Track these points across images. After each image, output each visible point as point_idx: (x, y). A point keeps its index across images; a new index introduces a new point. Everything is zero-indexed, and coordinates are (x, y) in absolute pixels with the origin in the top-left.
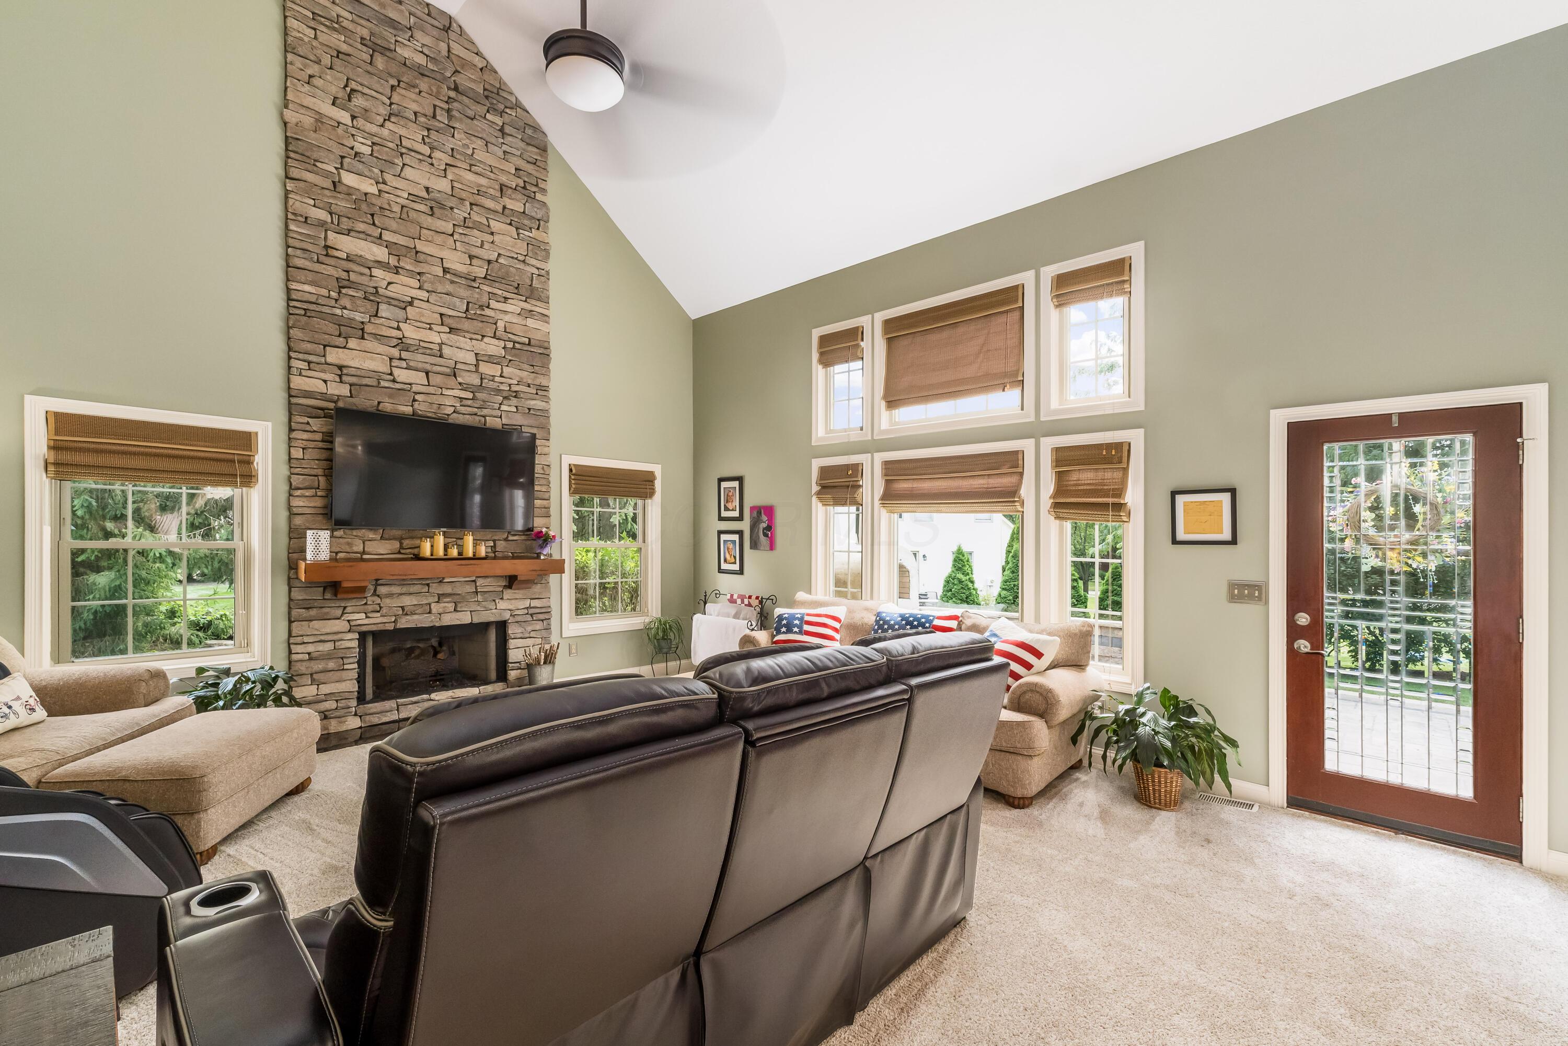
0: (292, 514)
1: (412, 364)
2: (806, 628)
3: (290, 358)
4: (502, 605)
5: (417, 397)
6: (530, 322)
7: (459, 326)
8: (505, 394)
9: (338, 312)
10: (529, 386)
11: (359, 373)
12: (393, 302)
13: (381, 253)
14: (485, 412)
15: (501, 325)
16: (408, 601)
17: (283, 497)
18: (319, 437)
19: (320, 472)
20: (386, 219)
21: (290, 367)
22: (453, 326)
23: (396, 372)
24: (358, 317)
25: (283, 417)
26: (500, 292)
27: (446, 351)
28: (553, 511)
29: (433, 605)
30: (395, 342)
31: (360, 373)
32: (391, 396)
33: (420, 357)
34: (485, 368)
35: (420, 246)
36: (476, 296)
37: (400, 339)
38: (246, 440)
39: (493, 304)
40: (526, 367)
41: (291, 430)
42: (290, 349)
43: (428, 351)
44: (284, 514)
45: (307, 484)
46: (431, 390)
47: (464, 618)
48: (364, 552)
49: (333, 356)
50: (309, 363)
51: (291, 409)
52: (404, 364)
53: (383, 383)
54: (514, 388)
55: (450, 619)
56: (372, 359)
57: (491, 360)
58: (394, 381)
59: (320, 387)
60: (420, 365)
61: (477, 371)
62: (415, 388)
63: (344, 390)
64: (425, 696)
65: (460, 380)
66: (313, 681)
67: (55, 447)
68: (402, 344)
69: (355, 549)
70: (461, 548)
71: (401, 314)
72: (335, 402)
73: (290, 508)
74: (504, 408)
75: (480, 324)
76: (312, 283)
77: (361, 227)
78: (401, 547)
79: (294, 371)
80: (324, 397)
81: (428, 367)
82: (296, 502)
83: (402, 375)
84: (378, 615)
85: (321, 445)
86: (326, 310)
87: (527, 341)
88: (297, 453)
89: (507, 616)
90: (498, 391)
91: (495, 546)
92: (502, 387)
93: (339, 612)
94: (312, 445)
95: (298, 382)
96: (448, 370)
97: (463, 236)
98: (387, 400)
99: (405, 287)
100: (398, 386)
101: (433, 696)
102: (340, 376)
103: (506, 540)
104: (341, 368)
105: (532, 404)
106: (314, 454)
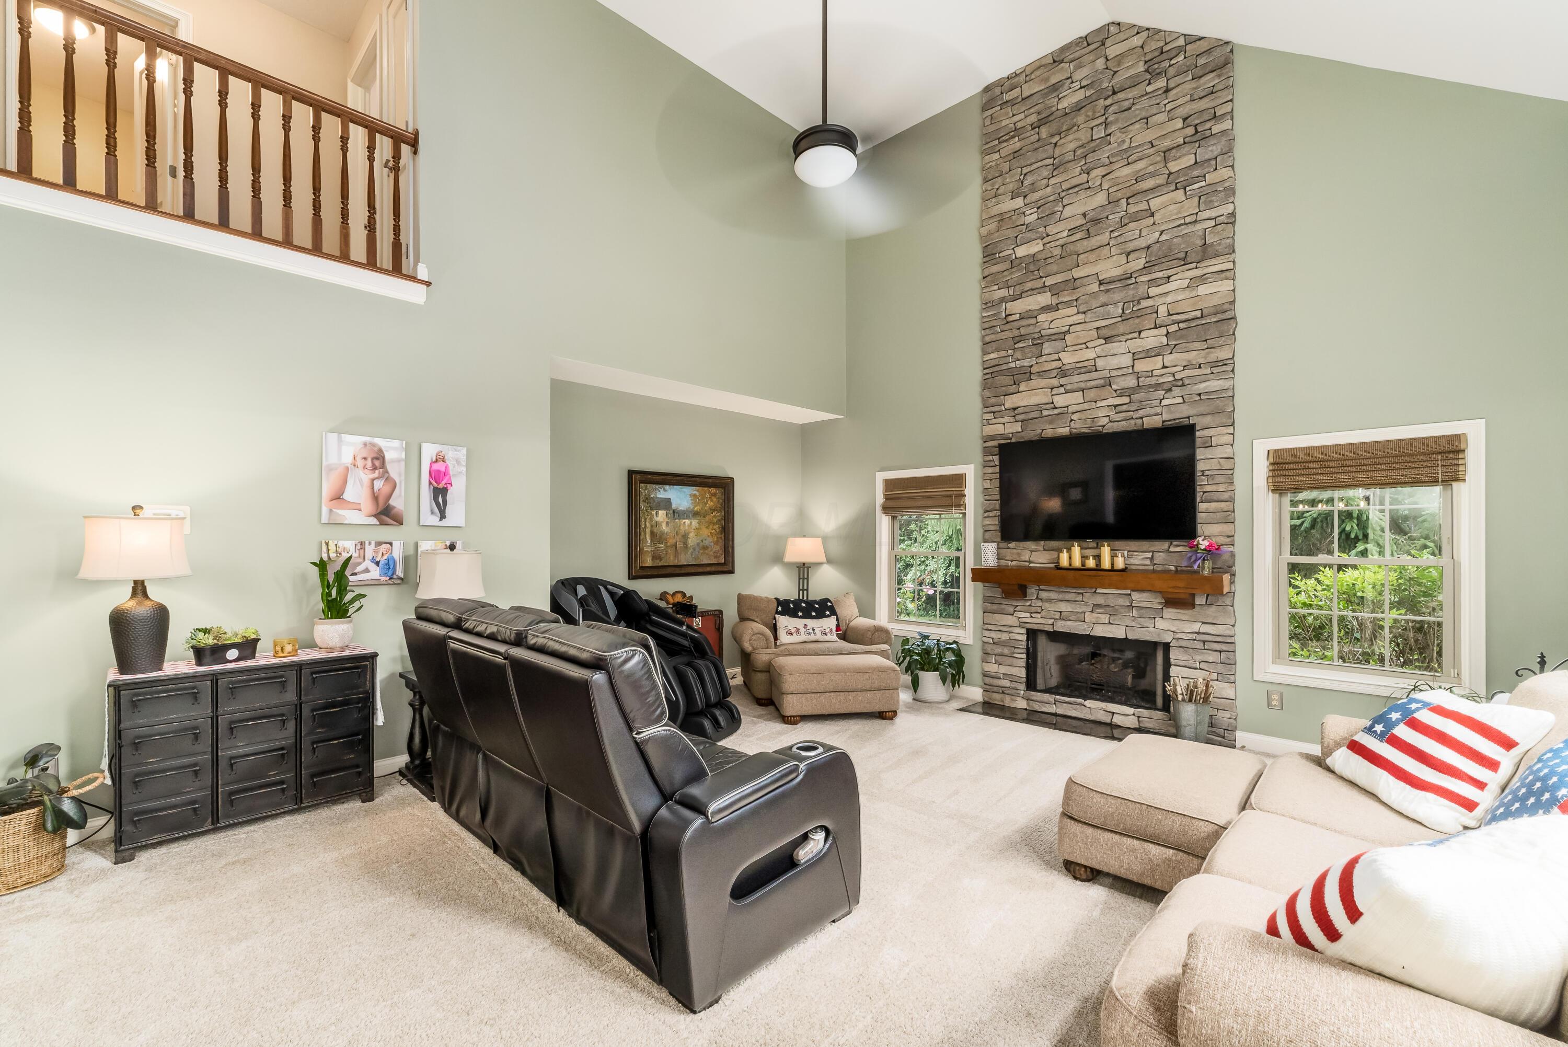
0: (983, 531)
1: (1068, 387)
3: (983, 413)
4: (1161, 624)
5: (1074, 417)
6: (1203, 290)
7: (1113, 333)
8: (1166, 386)
9: (1012, 365)
10: (1200, 367)
11: (1025, 410)
12: (1053, 338)
13: (1045, 299)
14: (1141, 413)
15: (1163, 310)
16: (1064, 607)
17: (981, 519)
18: (997, 469)
19: (997, 497)
20: (1049, 267)
21: (983, 421)
22: (1109, 334)
23: (1056, 399)
24: (1026, 363)
25: (980, 458)
26: (1160, 275)
27: (1100, 363)
28: (1236, 516)
29: (1087, 614)
30: (1055, 373)
31: (1028, 409)
32: (1051, 422)
33: (1076, 378)
34: (1141, 366)
35: (1077, 273)
36: (1131, 292)
37: (1060, 368)
38: (959, 480)
39: (1153, 291)
40: (1197, 345)
41: (984, 467)
42: (984, 406)
43: (1083, 370)
44: (980, 531)
45: (991, 507)
46: (1086, 406)
47: (1118, 632)
48: (1030, 561)
49: (1010, 402)
50: (994, 413)
51: (984, 452)
52: (1062, 390)
53: (1045, 413)
54: (1178, 376)
55: (1100, 631)
56: (1036, 395)
57: (1149, 354)
58: (1054, 408)
59: (1000, 430)
60: (1075, 386)
61: (1133, 372)
62: (1071, 409)
63: (1017, 427)
64: (1079, 700)
65: (1114, 387)
66: (996, 662)
67: (887, 498)
68: (1063, 373)
69: (1023, 558)
70: (1098, 557)
71: (1060, 344)
72: (1010, 439)
73: (983, 526)
74: (1164, 402)
75: (1137, 321)
76: (997, 350)
77: (1029, 285)
79: (986, 422)
80: (1003, 437)
81: (1083, 385)
82: (986, 522)
83: (1061, 400)
84: (1039, 616)
86: (1004, 367)
87: (1198, 314)
88: (987, 485)
89: (1167, 638)
90: (1157, 386)
91: (1152, 559)
92: (1162, 380)
93: (1011, 610)
94: (994, 476)
95: (988, 430)
96: (1101, 382)
97: (1119, 238)
98: (1048, 426)
99: (1066, 317)
100: (1056, 411)
101: (1089, 703)
102: (1014, 417)
103: (1168, 551)
104: (1015, 410)
105: (1202, 387)
106: (996, 483)
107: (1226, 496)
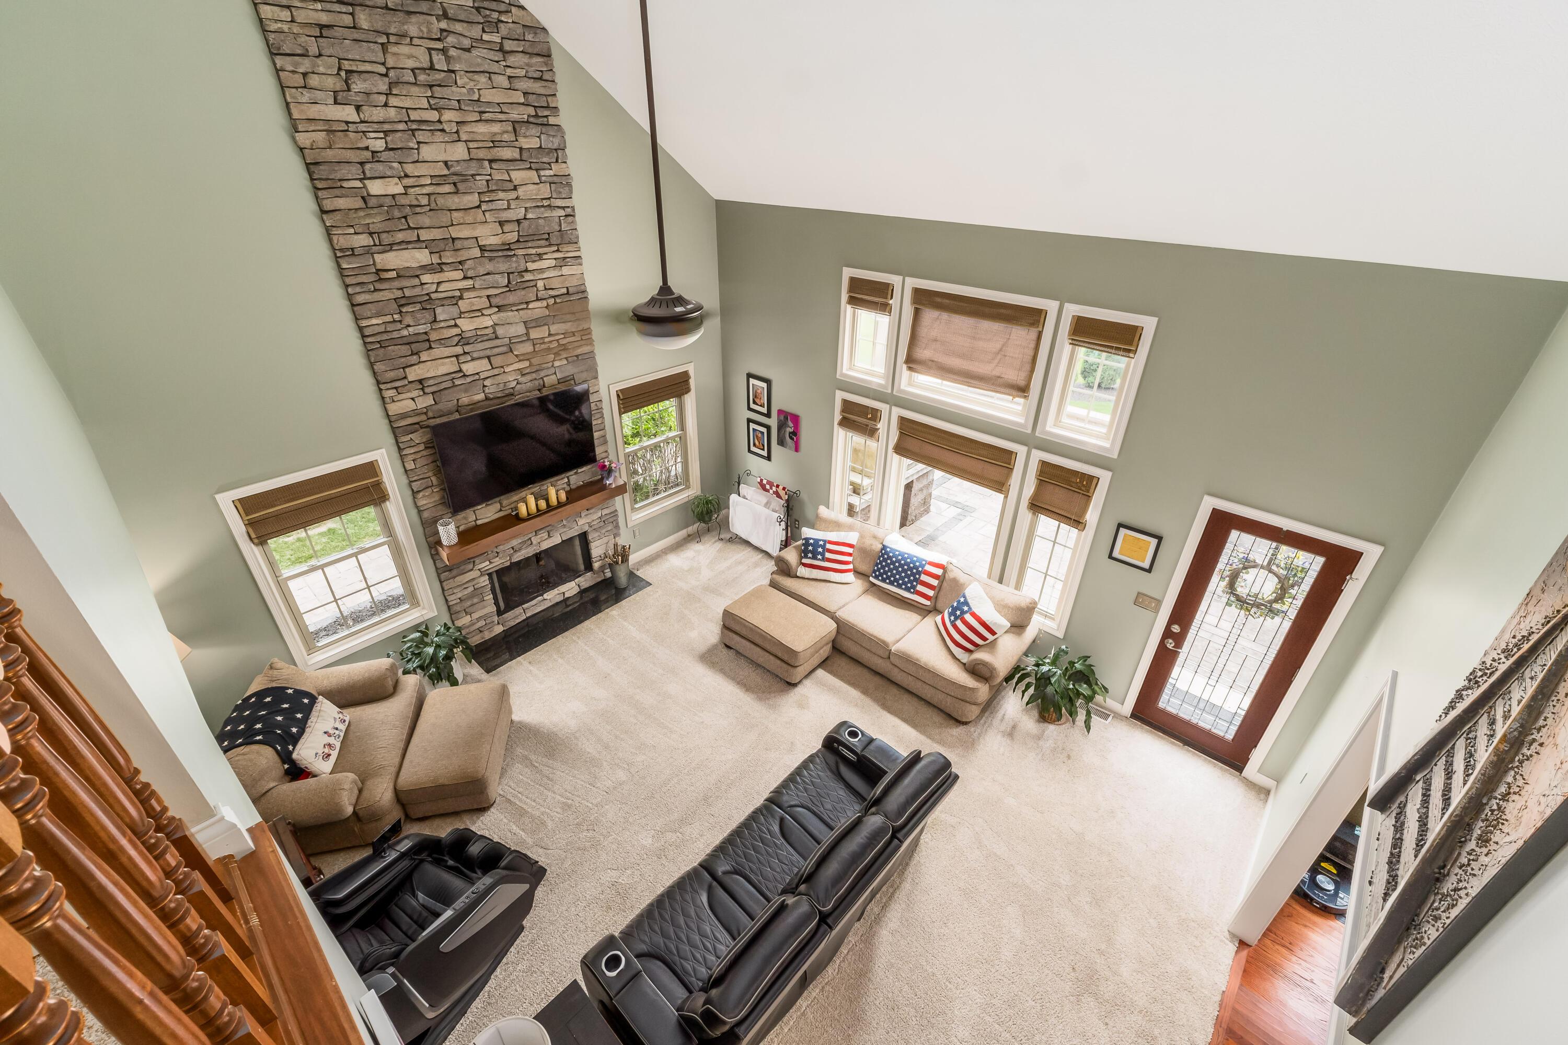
0: (420, 512)
1: (475, 355)
2: (828, 555)
3: (380, 390)
4: (581, 522)
5: (487, 383)
6: (565, 271)
7: (505, 302)
8: (555, 351)
9: (405, 333)
10: (574, 335)
12: (445, 302)
13: (422, 257)
14: (542, 374)
15: (540, 284)
16: (515, 543)
17: (410, 499)
18: (422, 447)
19: (430, 474)
20: (419, 217)
21: (383, 398)
22: (500, 304)
23: (465, 367)
24: (421, 329)
25: (390, 439)
26: (533, 251)
27: (500, 331)
28: (609, 437)
29: (532, 539)
30: (457, 339)
31: (437, 381)
32: (466, 391)
33: (480, 346)
34: (534, 334)
35: (455, 232)
36: (514, 265)
37: (460, 335)
38: (371, 469)
39: (531, 266)
40: (568, 317)
41: (399, 449)
42: (378, 383)
43: (485, 338)
44: (414, 512)
45: (424, 486)
46: (496, 372)
47: (556, 540)
48: (477, 520)
49: (414, 374)
50: (396, 388)
51: (395, 432)
52: (469, 358)
53: (457, 382)
54: (562, 342)
55: (545, 545)
56: (443, 364)
57: (538, 322)
58: (465, 376)
59: (410, 406)
60: (482, 354)
61: (529, 339)
62: (482, 376)
63: (429, 401)
64: (540, 598)
65: (516, 353)
66: (467, 613)
67: (250, 524)
68: (463, 340)
69: (470, 520)
70: (547, 500)
71: (454, 311)
72: (426, 413)
73: (417, 507)
74: (556, 364)
75: (523, 292)
76: (378, 315)
77: (400, 236)
78: (501, 506)
79: (388, 400)
80: (416, 413)
81: (488, 353)
82: (421, 503)
83: (469, 368)
84: (498, 559)
85: (425, 453)
86: (395, 335)
87: (564, 291)
88: (410, 465)
89: (586, 528)
90: (549, 351)
92: (552, 346)
93: (471, 566)
94: (419, 455)
95: (394, 409)
96: (505, 349)
97: (490, 204)
98: (463, 395)
99: (452, 281)
100: (469, 380)
101: (545, 596)
102: (422, 389)
103: (576, 473)
104: (420, 381)
105: (579, 351)
106: (423, 462)
107: (602, 427)
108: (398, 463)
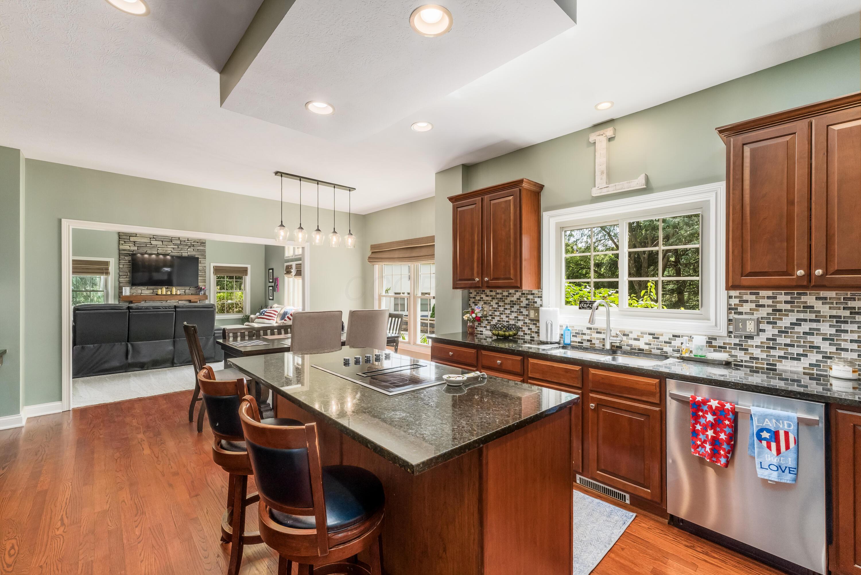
0: (120, 283)
1: (157, 239)
2: (266, 314)
3: (119, 241)
5: (159, 248)
8: (189, 246)
11: (140, 243)
14: (182, 251)
17: (117, 278)
18: (127, 261)
19: (128, 271)
21: (119, 243)
23: (152, 242)
25: (117, 256)
28: (207, 281)
31: (141, 243)
32: (150, 249)
38: (107, 263)
41: (120, 260)
42: (119, 238)
44: (117, 283)
45: (124, 274)
46: (163, 246)
48: (141, 293)
49: (132, 239)
50: (125, 241)
51: (120, 254)
52: (154, 239)
53: (148, 246)
54: (192, 244)
56: (145, 239)
58: (151, 244)
59: (128, 248)
60: (160, 239)
61: (179, 240)
62: (158, 246)
63: (136, 248)
65: (173, 243)
69: (139, 292)
70: (171, 291)
72: (133, 252)
73: (119, 281)
74: (188, 250)
78: (153, 292)
79: (120, 244)
80: (129, 250)
81: (162, 240)
82: (121, 280)
83: (154, 243)
85: (128, 264)
88: (121, 266)
90: (186, 245)
91: (185, 291)
92: (188, 244)
94: (126, 264)
95: (121, 247)
96: (169, 240)
100: (152, 246)
102: (134, 244)
103: (189, 289)
104: (134, 242)
105: (199, 248)
106: (127, 266)
107: (204, 276)
108: (117, 265)
